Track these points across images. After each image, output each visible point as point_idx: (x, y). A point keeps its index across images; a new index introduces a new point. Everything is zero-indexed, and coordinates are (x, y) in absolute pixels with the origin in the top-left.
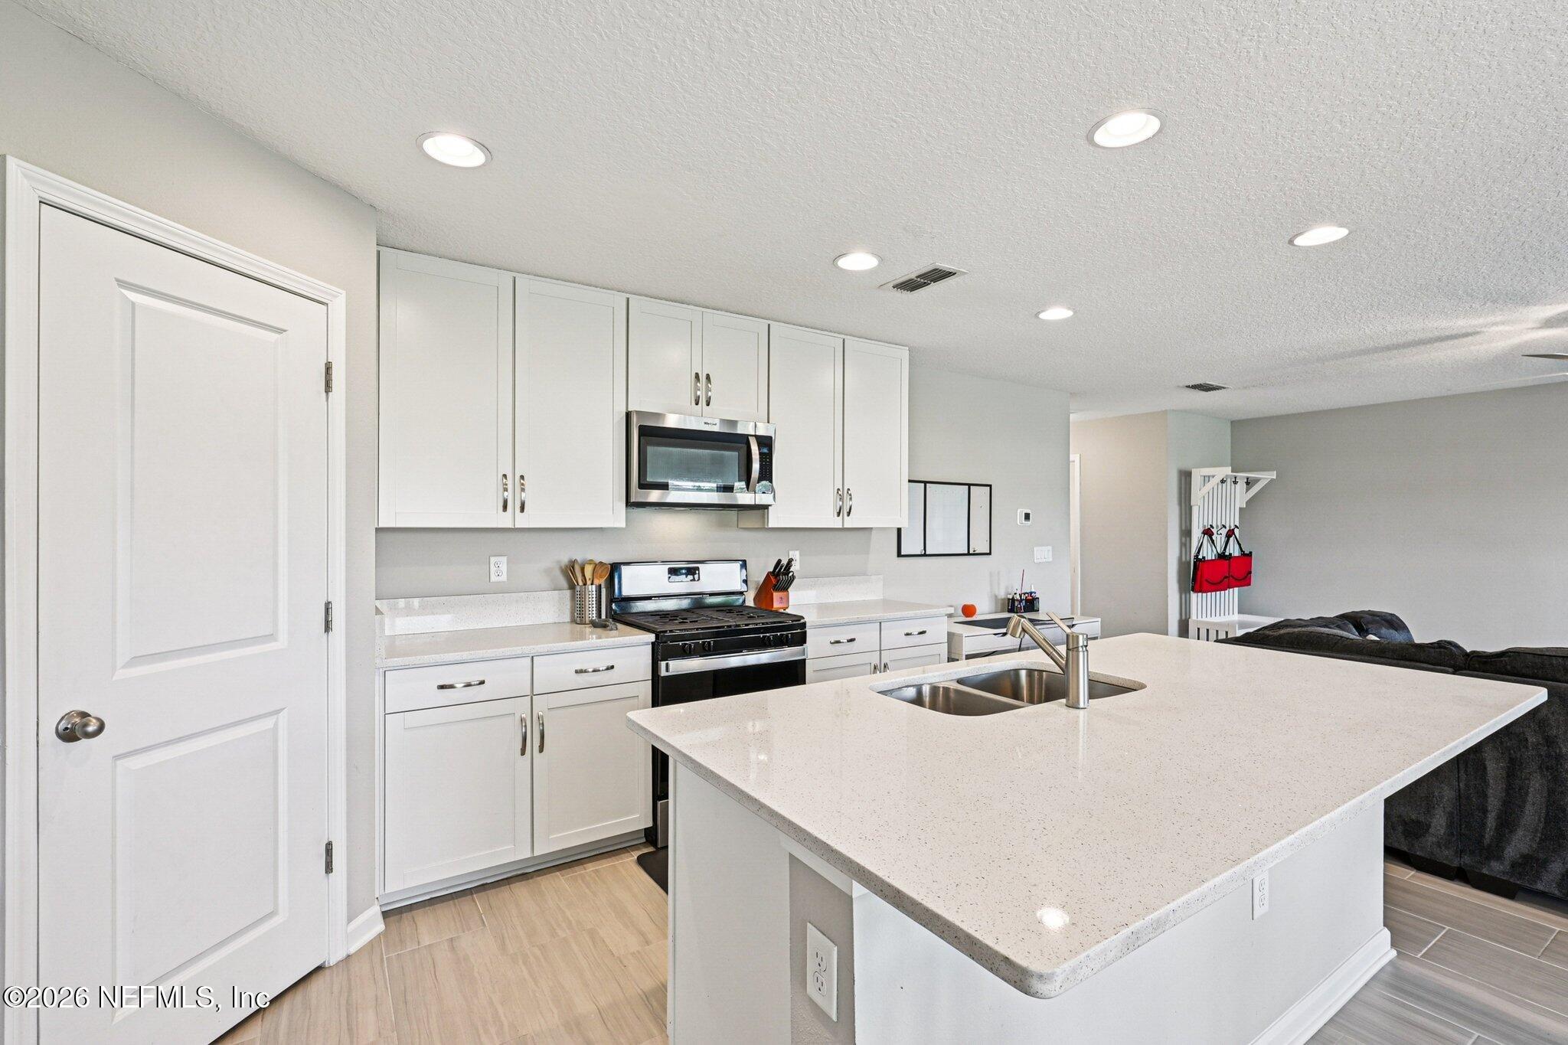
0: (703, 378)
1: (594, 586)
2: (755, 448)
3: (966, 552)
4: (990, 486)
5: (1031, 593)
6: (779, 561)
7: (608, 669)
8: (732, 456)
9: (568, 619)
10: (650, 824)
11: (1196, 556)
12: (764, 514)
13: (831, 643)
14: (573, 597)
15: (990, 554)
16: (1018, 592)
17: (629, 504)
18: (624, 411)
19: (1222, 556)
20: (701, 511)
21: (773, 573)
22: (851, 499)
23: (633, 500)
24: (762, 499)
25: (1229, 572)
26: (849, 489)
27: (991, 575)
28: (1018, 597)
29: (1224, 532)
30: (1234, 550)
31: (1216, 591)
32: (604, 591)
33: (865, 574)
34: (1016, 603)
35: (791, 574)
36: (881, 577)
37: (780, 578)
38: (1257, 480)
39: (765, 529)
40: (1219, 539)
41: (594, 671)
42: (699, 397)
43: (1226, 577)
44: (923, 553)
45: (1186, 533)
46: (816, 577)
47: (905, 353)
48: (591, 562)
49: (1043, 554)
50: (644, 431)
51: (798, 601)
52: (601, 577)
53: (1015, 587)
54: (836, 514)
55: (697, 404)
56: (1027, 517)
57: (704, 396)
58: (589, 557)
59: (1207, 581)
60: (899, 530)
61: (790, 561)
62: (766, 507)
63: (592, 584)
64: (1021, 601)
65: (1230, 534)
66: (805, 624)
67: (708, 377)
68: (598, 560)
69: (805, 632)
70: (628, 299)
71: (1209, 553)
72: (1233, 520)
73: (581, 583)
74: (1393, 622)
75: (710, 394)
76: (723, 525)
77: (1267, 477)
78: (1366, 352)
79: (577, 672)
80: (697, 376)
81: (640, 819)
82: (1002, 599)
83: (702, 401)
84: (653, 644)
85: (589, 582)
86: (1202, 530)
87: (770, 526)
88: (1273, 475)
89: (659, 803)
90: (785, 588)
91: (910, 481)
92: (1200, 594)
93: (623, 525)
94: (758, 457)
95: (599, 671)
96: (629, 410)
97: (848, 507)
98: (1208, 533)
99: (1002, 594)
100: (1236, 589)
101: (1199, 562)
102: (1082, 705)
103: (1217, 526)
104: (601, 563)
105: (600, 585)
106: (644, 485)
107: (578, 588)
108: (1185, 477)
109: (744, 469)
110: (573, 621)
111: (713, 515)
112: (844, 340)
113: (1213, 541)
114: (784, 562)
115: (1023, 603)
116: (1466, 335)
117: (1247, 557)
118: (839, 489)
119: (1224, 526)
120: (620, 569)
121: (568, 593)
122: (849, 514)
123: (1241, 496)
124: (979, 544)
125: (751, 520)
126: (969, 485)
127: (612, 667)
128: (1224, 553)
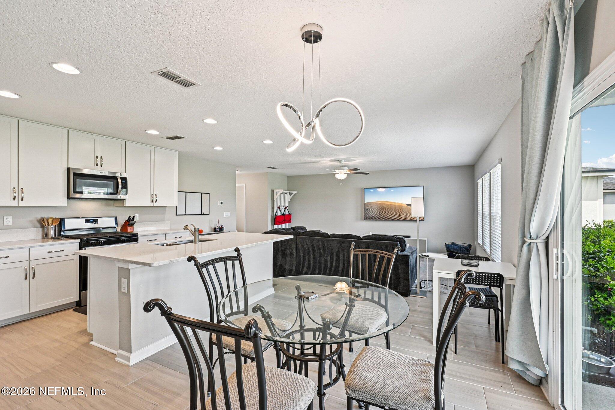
0: (99, 158)
1: (53, 226)
2: (120, 181)
3: (201, 214)
4: (209, 194)
5: (222, 226)
6: (130, 217)
7: (61, 251)
8: (111, 183)
9: (40, 237)
10: (78, 299)
11: (275, 215)
12: (124, 202)
13: (148, 241)
14: (43, 230)
15: (209, 214)
16: (217, 226)
17: (69, 198)
18: (67, 167)
19: (283, 215)
20: (98, 200)
21: (127, 221)
22: (157, 197)
23: (71, 197)
24: (123, 197)
25: (285, 219)
26: (156, 194)
27: (209, 220)
28: (217, 227)
29: (284, 208)
30: (287, 213)
31: (280, 224)
32: (57, 228)
33: (164, 221)
34: (217, 229)
35: (134, 221)
36: (170, 222)
37: (130, 222)
38: (292, 193)
39: (124, 206)
40: (282, 210)
41: (55, 252)
42: (98, 163)
43: (283, 220)
44: (185, 214)
45: (273, 208)
46: (145, 222)
47: (177, 154)
48: (51, 218)
49: (227, 214)
50: (75, 175)
51: (137, 229)
52: (56, 223)
53: (215, 224)
54: (151, 202)
55: (97, 166)
56: (222, 203)
57: (100, 164)
58: (50, 216)
59: (278, 222)
60: (176, 207)
61: (134, 217)
62: (125, 200)
63: (52, 225)
64: (218, 228)
65: (286, 208)
66: (138, 235)
67: (101, 157)
68: (54, 217)
69: (138, 238)
70: (68, 130)
71: (279, 214)
72: (287, 204)
73: (47, 225)
74: (303, 228)
75: (102, 163)
76: (107, 205)
77: (295, 192)
78: (301, 163)
79: (48, 252)
80: (97, 157)
81: (74, 297)
82: (213, 228)
83: (99, 165)
84: (79, 242)
85: (50, 225)
86: (277, 207)
87: (126, 205)
88: (296, 192)
89: (82, 292)
90: (132, 225)
91: (178, 192)
92: (277, 225)
93: (66, 205)
94: (121, 184)
95: (57, 252)
96: (69, 167)
97: (156, 200)
98: (279, 208)
99: (213, 227)
100: (288, 224)
101: (276, 216)
102: (197, 243)
103: (282, 206)
104: (56, 218)
105: (55, 226)
106: (75, 192)
107: (46, 227)
108: (273, 191)
109: (115, 187)
110: (43, 238)
111: (104, 202)
112: (154, 148)
113: (280, 210)
114: (132, 217)
115: (219, 229)
116: (318, 162)
117: (290, 214)
118: (152, 194)
119: (283, 206)
120: (65, 220)
121: (41, 229)
122: (156, 202)
123: (289, 198)
124: (205, 211)
125: (118, 204)
126: (202, 193)
127: (63, 250)
128: (283, 213)
